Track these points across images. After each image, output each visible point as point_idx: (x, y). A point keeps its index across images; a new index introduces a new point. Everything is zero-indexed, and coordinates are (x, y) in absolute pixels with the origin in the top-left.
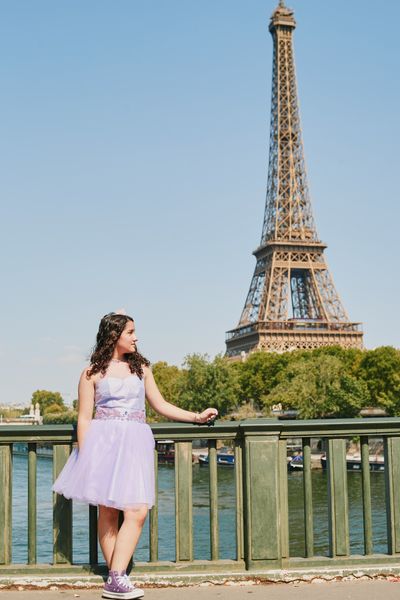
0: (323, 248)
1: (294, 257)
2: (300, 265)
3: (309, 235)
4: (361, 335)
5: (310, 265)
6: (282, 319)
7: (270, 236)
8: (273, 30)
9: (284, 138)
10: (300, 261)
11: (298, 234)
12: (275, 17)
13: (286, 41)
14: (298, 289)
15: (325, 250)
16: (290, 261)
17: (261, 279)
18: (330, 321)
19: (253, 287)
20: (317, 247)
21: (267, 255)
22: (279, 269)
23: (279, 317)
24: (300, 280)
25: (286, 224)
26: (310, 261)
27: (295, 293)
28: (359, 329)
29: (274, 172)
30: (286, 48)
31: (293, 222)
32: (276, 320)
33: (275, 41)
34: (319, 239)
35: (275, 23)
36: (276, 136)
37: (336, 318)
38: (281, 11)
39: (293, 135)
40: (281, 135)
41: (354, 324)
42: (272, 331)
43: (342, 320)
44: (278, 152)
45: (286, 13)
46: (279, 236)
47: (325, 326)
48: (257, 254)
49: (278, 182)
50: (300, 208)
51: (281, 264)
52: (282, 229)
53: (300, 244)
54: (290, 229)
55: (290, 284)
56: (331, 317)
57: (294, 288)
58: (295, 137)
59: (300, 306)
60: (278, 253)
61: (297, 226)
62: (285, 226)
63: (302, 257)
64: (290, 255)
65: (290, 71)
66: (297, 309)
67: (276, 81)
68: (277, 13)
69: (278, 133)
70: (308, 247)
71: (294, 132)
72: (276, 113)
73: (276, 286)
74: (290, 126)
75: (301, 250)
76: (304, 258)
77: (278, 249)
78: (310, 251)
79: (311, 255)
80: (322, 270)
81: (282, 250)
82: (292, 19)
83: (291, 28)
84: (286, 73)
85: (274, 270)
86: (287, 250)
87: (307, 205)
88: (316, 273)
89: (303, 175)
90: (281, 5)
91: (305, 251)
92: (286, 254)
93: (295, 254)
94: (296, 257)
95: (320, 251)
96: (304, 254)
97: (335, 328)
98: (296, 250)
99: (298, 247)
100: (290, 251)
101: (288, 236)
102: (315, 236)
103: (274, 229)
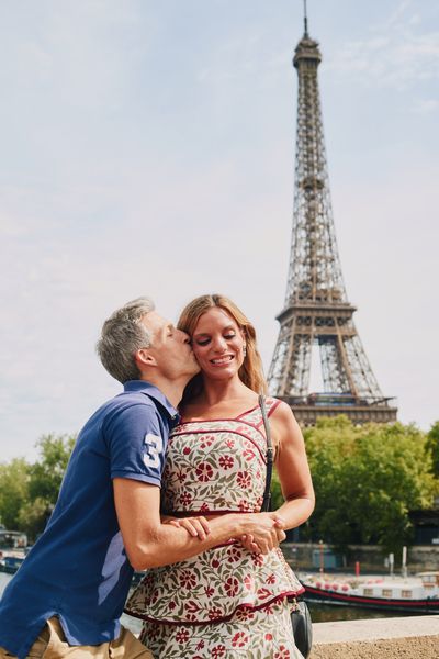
0: (353, 310)
1: (319, 322)
2: (324, 330)
3: (335, 295)
4: (395, 411)
5: (339, 331)
6: (304, 393)
7: (292, 298)
8: (296, 65)
9: (311, 186)
10: (325, 327)
11: (323, 296)
12: (298, 50)
13: (310, 75)
14: (328, 359)
15: (355, 313)
16: (313, 326)
17: (283, 348)
18: (361, 395)
20: (340, 310)
21: (289, 319)
22: (300, 335)
23: (301, 390)
24: (329, 348)
25: (310, 283)
26: (337, 326)
27: (325, 364)
28: (391, 404)
29: (298, 226)
30: (310, 83)
31: (318, 281)
32: (297, 394)
33: (299, 75)
34: (349, 301)
35: (299, 56)
36: (298, 185)
37: (370, 392)
38: (305, 42)
39: (319, 182)
40: (305, 182)
41: (386, 399)
43: (376, 394)
44: (303, 201)
45: (310, 44)
46: (301, 298)
47: (353, 401)
48: (280, 318)
49: (303, 234)
51: (303, 330)
52: (305, 290)
54: (314, 290)
56: (363, 390)
58: (320, 185)
59: (331, 379)
60: (299, 318)
61: (323, 286)
62: (307, 286)
63: (328, 322)
64: (313, 320)
65: (317, 109)
66: (328, 383)
67: (301, 122)
68: (301, 44)
69: (301, 180)
70: (335, 310)
71: (319, 177)
72: (300, 158)
73: (296, 355)
74: (316, 171)
75: (326, 315)
76: (330, 322)
77: (298, 313)
78: (338, 315)
79: (339, 319)
80: (351, 337)
81: (304, 314)
82: (317, 52)
83: (316, 61)
84: (311, 111)
85: (295, 338)
86: (309, 314)
87: (337, 261)
88: (344, 340)
89: (331, 228)
90: (306, 36)
91: (332, 314)
92: (309, 318)
93: (318, 318)
94: (320, 322)
95: (349, 315)
96: (330, 318)
97: (364, 403)
98: (321, 314)
99: (324, 310)
100: (314, 315)
101: (311, 298)
102: (343, 297)
103: (296, 288)
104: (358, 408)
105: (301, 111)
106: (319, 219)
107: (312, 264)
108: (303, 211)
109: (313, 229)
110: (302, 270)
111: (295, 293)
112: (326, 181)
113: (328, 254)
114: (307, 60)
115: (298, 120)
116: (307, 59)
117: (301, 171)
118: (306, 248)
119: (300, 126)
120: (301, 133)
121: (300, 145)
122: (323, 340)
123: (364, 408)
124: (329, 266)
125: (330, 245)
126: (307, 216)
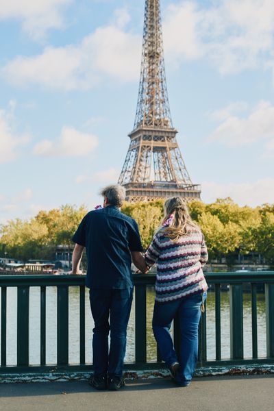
0: (176, 132)
2: (159, 144)
3: (166, 123)
4: (199, 193)
5: (166, 144)
6: (146, 181)
7: (139, 124)
9: (153, 56)
10: (160, 142)
11: (158, 123)
14: (159, 161)
17: (133, 153)
18: (179, 183)
19: (128, 159)
20: (168, 132)
21: (138, 136)
22: (145, 146)
23: (144, 179)
24: (160, 154)
25: (151, 115)
26: (166, 142)
27: (157, 164)
28: (196, 189)
29: (144, 80)
31: (156, 114)
32: (142, 182)
34: (174, 127)
36: (146, 55)
37: (184, 181)
39: (157, 54)
40: (149, 54)
41: (194, 186)
42: (139, 189)
43: (189, 183)
44: (146, 65)
46: (146, 124)
47: (175, 186)
48: (131, 136)
49: (146, 85)
50: (161, 105)
51: (147, 143)
52: (148, 119)
53: (160, 129)
54: (153, 119)
55: (153, 156)
56: (180, 180)
57: (156, 160)
59: (159, 173)
60: (145, 136)
61: (158, 117)
62: (150, 117)
63: (161, 139)
64: (152, 137)
65: (157, 9)
67: (148, 16)
69: (146, 52)
70: (165, 132)
71: (158, 51)
72: (146, 38)
73: (142, 158)
75: (160, 134)
76: (163, 139)
77: (144, 133)
78: (167, 135)
79: (168, 137)
80: (174, 148)
81: (147, 134)
84: (154, 10)
85: (141, 148)
86: (150, 134)
87: (166, 103)
88: (170, 150)
89: (164, 82)
91: (164, 134)
92: (150, 136)
93: (156, 136)
94: (157, 139)
95: (170, 135)
96: (163, 137)
98: (157, 134)
100: (154, 134)
101: (152, 124)
102: (170, 124)
103: (142, 118)
104: (178, 191)
105: (148, 9)
106: (156, 77)
107: (152, 104)
108: (147, 71)
109: (153, 83)
110: (145, 107)
111: (142, 121)
112: (161, 54)
113: (162, 98)
115: (146, 15)
117: (146, 46)
118: (148, 94)
119: (147, 18)
120: (147, 23)
121: (146, 30)
122: (156, 149)
123: (182, 191)
125: (163, 92)
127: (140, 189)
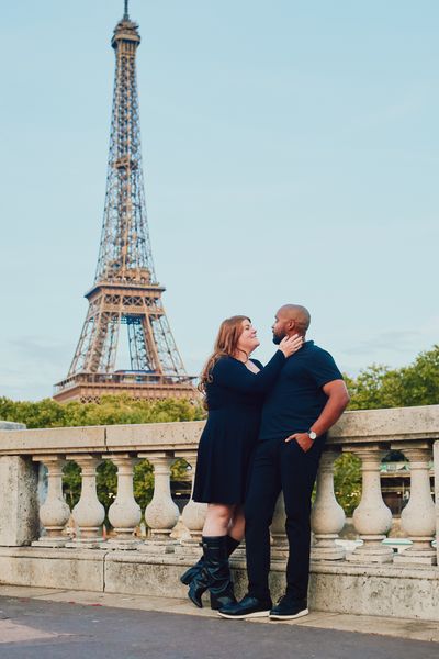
1: (126, 301)
2: (133, 309)
3: (146, 275)
5: (145, 309)
6: (111, 371)
7: (101, 276)
8: (115, 46)
9: (126, 167)
10: (133, 305)
11: (130, 274)
12: (117, 31)
13: (128, 57)
14: (136, 337)
15: (163, 293)
16: (121, 304)
17: (91, 324)
18: (166, 373)
20: (148, 290)
21: (97, 297)
22: (108, 313)
23: (108, 367)
24: (137, 327)
25: (119, 263)
26: (145, 305)
29: (110, 205)
30: (128, 65)
31: (127, 260)
32: (104, 372)
33: (117, 57)
34: (158, 280)
35: (117, 37)
36: (113, 164)
37: (176, 371)
38: (125, 24)
39: (132, 163)
40: (118, 162)
41: (191, 378)
42: (94, 384)
43: (181, 373)
44: (116, 181)
45: (130, 26)
46: (110, 276)
47: (157, 378)
48: (89, 296)
49: (115, 213)
51: (112, 308)
52: (115, 268)
53: (134, 286)
54: (124, 269)
58: (134, 166)
59: (138, 357)
60: (108, 296)
61: (133, 266)
62: (117, 265)
63: (136, 301)
64: (122, 297)
65: (133, 92)
66: (135, 361)
67: (117, 103)
68: (120, 25)
69: (115, 160)
70: (143, 290)
71: (133, 159)
72: (116, 138)
73: (103, 333)
74: (130, 152)
75: (135, 294)
76: (138, 301)
77: (107, 292)
78: (147, 294)
79: (148, 298)
80: (159, 316)
81: (113, 293)
82: (137, 34)
83: (136, 43)
84: (128, 93)
85: (103, 315)
86: (118, 292)
87: (147, 242)
88: (151, 321)
89: (143, 209)
90: (126, 17)
91: (140, 294)
92: (117, 297)
93: (127, 297)
94: (128, 301)
95: (157, 295)
96: (138, 298)
97: (169, 381)
98: (130, 293)
99: (132, 289)
100: (124, 293)
101: (120, 277)
102: (152, 277)
103: (106, 267)
104: (162, 386)
105: (118, 92)
106: (131, 200)
107: (122, 244)
108: (115, 191)
109: (124, 209)
110: (111, 248)
111: (104, 272)
112: (139, 163)
113: (139, 234)
114: (126, 41)
115: (114, 100)
116: (126, 39)
117: (115, 151)
118: (117, 228)
119: (116, 106)
120: (117, 114)
121: (116, 125)
122: (131, 319)
123: (169, 386)
124: (140, 245)
125: (141, 225)
126: (120, 196)
127: (98, 384)
